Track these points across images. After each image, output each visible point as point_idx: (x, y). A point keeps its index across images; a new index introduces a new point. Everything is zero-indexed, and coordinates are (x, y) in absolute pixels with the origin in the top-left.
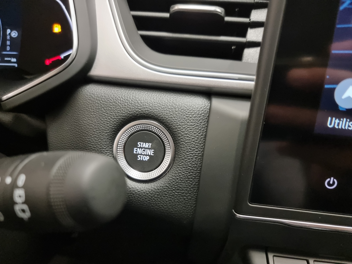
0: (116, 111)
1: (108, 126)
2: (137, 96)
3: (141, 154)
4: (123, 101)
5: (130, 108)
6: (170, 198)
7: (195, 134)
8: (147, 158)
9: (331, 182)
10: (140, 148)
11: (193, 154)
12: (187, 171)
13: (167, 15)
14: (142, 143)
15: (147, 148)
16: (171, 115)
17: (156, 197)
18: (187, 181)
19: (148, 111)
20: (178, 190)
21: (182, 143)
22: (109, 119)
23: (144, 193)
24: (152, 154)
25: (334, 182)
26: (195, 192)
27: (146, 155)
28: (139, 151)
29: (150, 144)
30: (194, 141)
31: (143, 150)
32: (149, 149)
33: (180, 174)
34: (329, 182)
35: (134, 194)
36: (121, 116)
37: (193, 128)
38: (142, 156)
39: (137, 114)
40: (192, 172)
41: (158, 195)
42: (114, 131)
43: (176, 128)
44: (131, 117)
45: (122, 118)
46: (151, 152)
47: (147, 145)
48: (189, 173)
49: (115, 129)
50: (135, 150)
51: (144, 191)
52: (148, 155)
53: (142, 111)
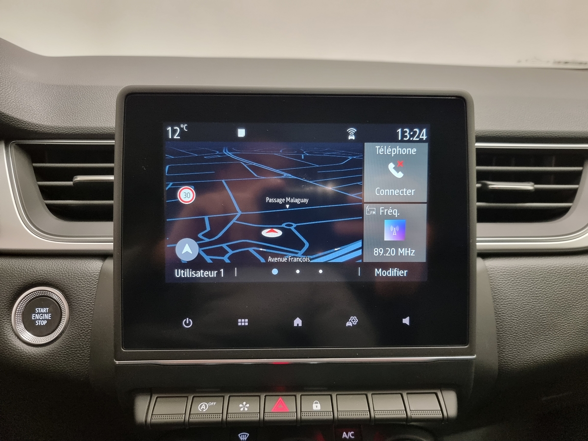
0: (12, 281)
1: (4, 296)
2: (33, 266)
3: (39, 319)
4: (19, 271)
5: (26, 277)
6: (64, 357)
7: (86, 294)
8: (45, 322)
9: (188, 322)
10: (37, 313)
11: (83, 313)
12: (79, 330)
13: (70, 183)
14: (39, 309)
15: (45, 313)
16: (64, 279)
17: (51, 358)
18: (79, 339)
19: (42, 278)
20: (71, 348)
21: (73, 304)
22: (5, 289)
23: (40, 356)
24: (49, 318)
25: (189, 322)
26: (89, 348)
27: (44, 320)
28: (37, 317)
29: (47, 309)
30: (85, 301)
31: (41, 315)
32: (46, 313)
33: (73, 333)
34: (185, 322)
35: (30, 359)
36: (16, 286)
37: (84, 289)
38: (40, 321)
39: (33, 282)
40: (84, 330)
41: (52, 356)
42: (11, 300)
43: (69, 291)
44: (27, 285)
45: (18, 287)
46: (48, 316)
47: (44, 310)
48: (81, 331)
49: (13, 298)
50: (33, 317)
51: (40, 354)
52: (46, 320)
53: (37, 279)
